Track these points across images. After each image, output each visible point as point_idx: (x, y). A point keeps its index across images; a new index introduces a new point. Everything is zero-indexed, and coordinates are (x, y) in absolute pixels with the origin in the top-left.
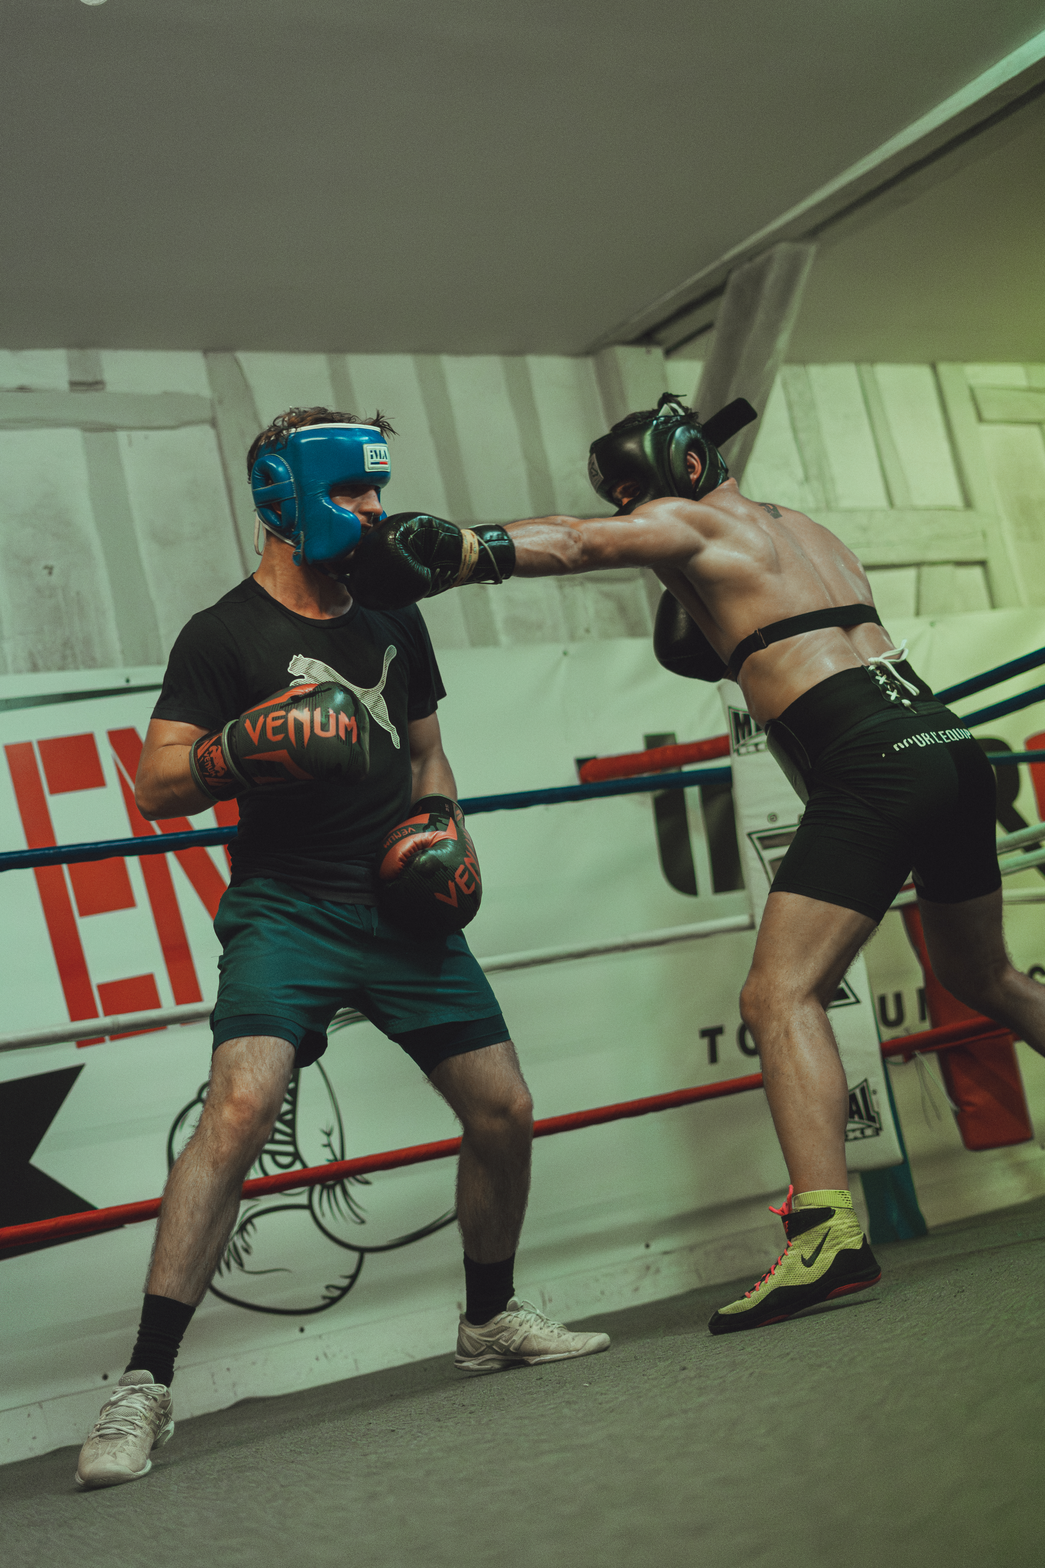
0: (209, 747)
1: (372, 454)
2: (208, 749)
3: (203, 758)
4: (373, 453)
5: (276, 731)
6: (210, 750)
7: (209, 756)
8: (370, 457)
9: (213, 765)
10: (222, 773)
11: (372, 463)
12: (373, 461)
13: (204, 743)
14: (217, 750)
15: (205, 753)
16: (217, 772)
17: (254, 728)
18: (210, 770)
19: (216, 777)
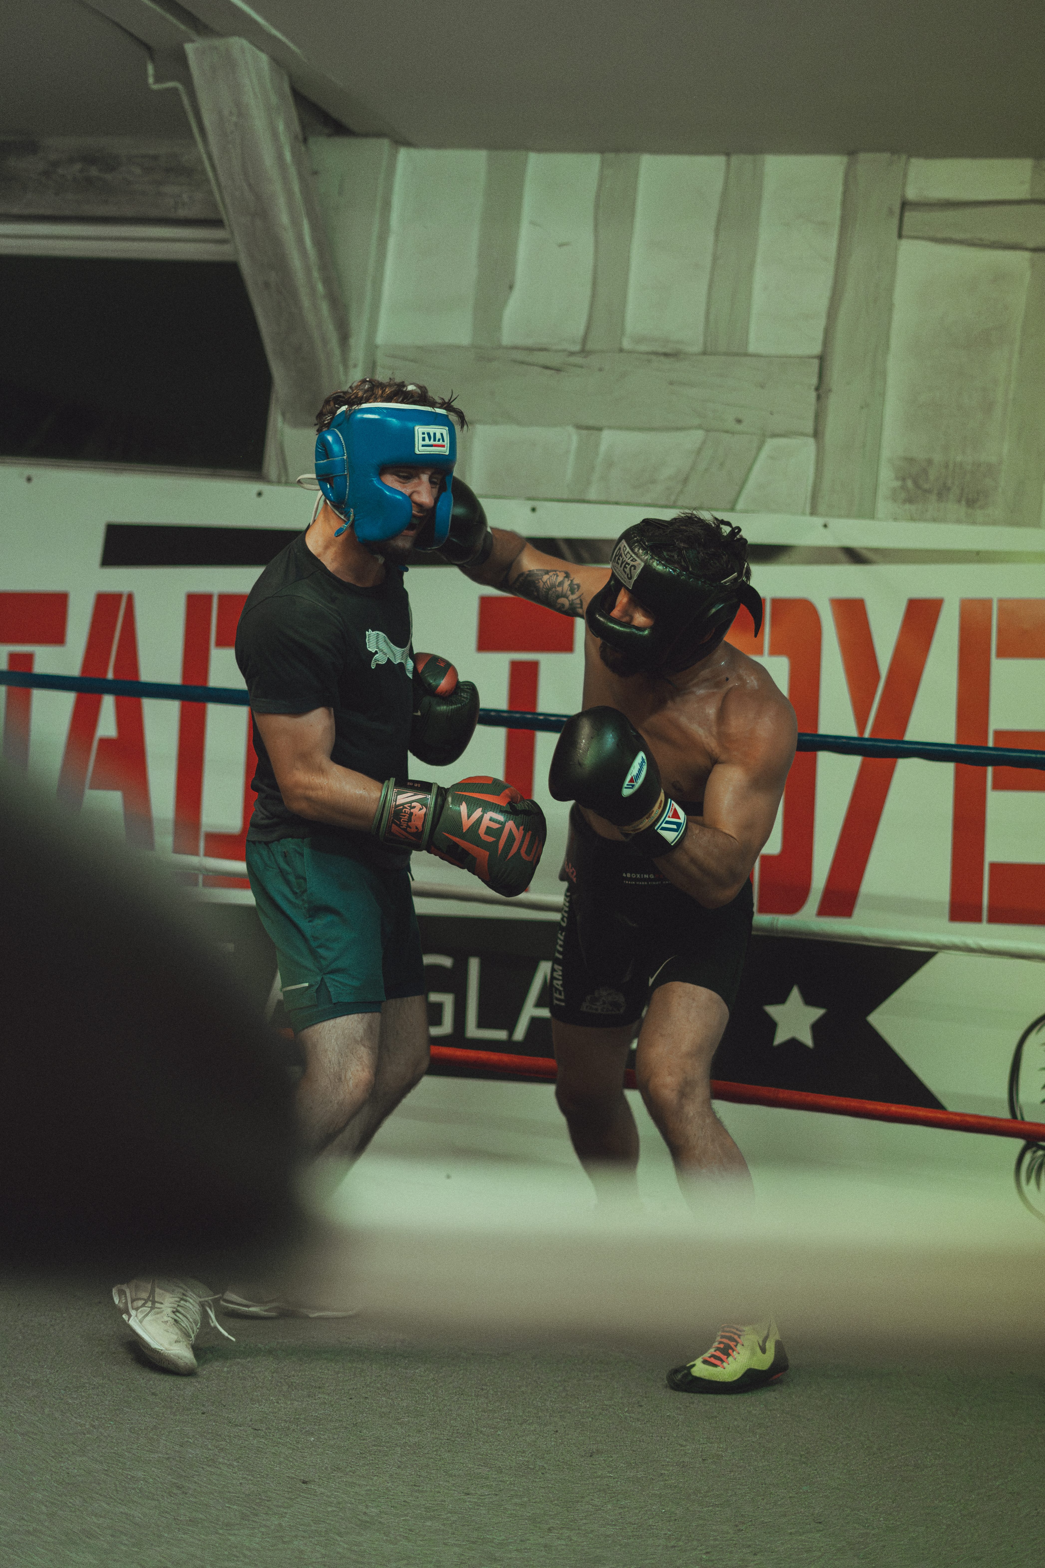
0: (413, 801)
1: (424, 436)
2: (411, 802)
3: (402, 807)
4: (426, 436)
5: (489, 831)
6: (414, 804)
7: (410, 810)
8: (421, 439)
9: (410, 820)
10: (413, 830)
11: (423, 446)
12: (424, 443)
13: (408, 792)
14: (421, 809)
15: (407, 803)
16: (408, 826)
17: (469, 817)
18: (403, 821)
19: (405, 830)
